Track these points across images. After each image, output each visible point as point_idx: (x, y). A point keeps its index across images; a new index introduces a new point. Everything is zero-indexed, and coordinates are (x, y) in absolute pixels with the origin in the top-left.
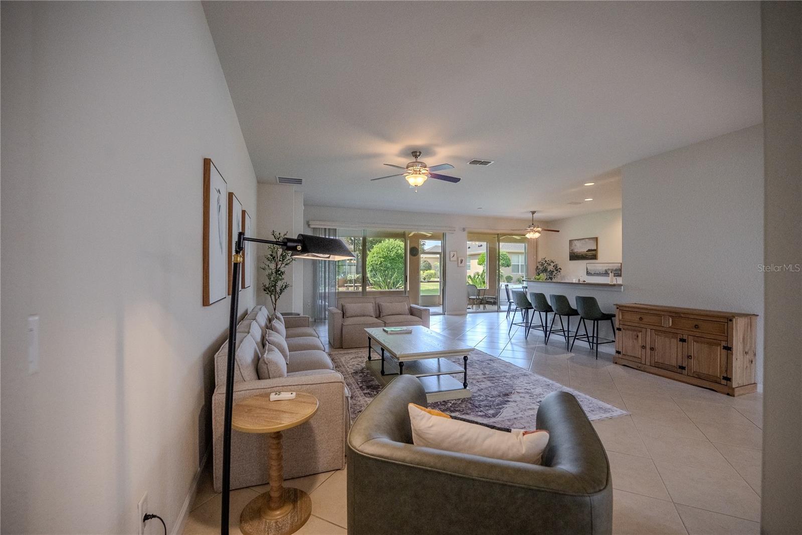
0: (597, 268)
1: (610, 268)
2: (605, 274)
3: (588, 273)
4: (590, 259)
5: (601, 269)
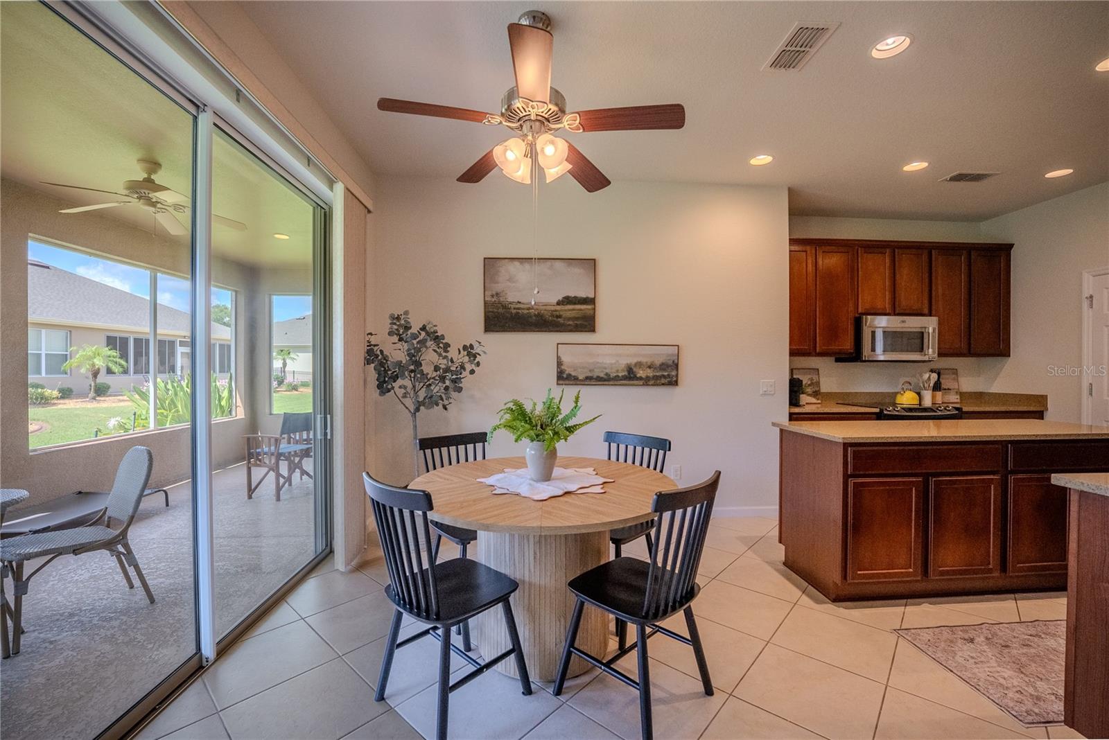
0: (600, 360)
1: (644, 360)
2: (625, 378)
3: (564, 377)
4: (570, 328)
5: (612, 364)
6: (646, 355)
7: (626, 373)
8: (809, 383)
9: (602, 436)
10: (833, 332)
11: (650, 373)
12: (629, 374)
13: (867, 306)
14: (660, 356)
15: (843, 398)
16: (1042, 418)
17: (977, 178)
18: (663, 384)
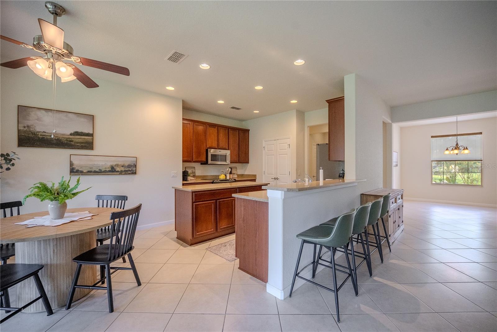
0: (96, 163)
1: (120, 163)
2: (110, 171)
3: (73, 171)
4: (78, 147)
5: (102, 165)
6: (120, 161)
7: (110, 169)
8: (192, 172)
9: (95, 197)
10: (199, 154)
11: (123, 169)
12: (112, 169)
13: (210, 146)
14: (128, 161)
15: (203, 177)
16: (255, 181)
17: (238, 109)
18: (129, 174)
